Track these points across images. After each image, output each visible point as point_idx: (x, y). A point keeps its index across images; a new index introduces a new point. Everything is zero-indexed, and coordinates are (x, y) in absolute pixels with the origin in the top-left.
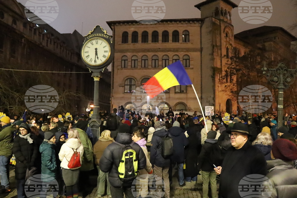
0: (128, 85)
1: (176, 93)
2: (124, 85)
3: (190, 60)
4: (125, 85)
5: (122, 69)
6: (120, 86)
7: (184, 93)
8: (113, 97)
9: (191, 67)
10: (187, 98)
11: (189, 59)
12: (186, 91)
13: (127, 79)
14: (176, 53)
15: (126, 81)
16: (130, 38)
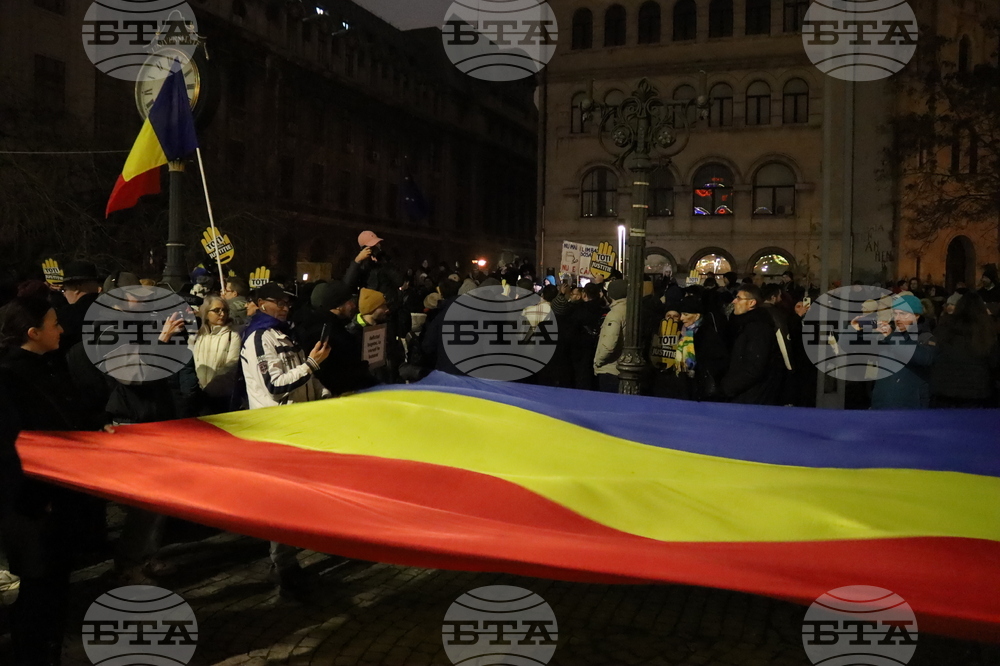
0: (593, 191)
1: (755, 216)
2: (578, 191)
3: (810, 96)
4: (583, 191)
5: (572, 138)
6: (566, 196)
7: (786, 217)
8: (544, 230)
9: (812, 120)
10: (795, 233)
11: (807, 94)
12: (793, 209)
13: (591, 171)
14: (760, 75)
15: (586, 176)
16: (598, 30)
